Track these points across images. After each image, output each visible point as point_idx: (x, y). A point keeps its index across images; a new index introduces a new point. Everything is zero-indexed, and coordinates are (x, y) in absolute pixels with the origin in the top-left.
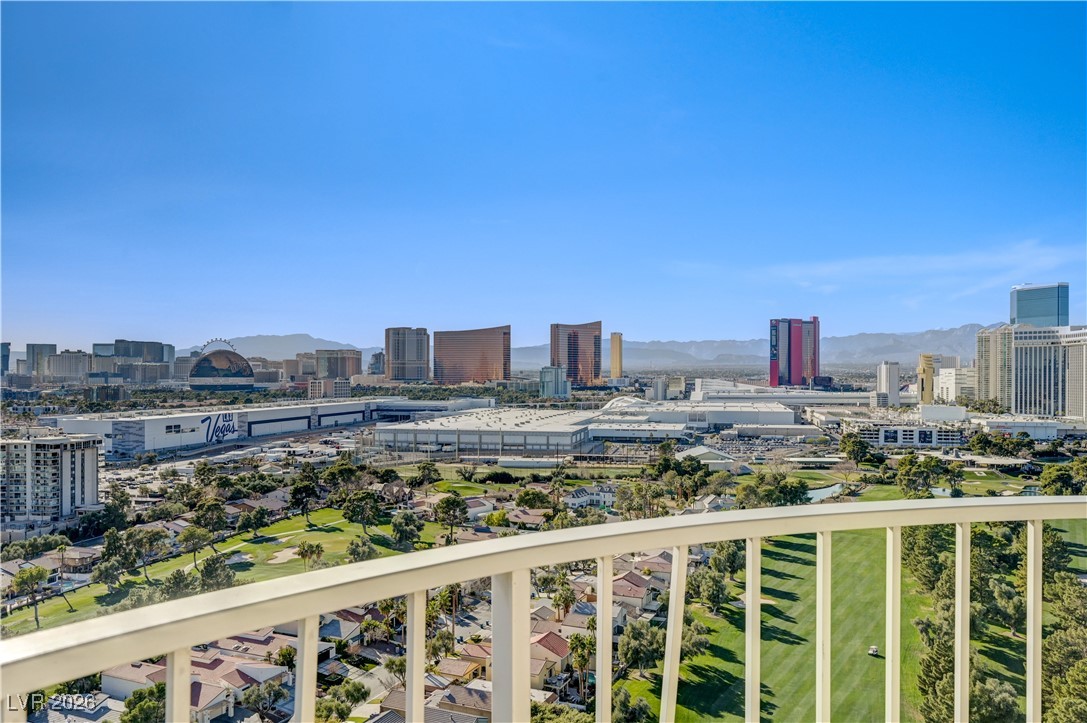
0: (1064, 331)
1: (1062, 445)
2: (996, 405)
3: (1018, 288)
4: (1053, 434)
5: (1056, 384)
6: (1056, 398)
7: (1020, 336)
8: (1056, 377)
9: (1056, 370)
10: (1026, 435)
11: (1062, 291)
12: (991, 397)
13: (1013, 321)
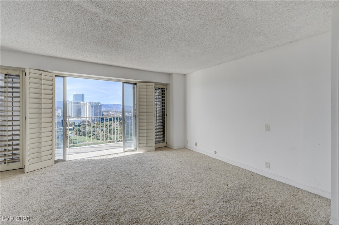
0: (82, 102)
1: (81, 123)
2: (70, 117)
3: (75, 94)
4: (80, 122)
5: (81, 112)
6: (81, 115)
7: (74, 103)
8: (81, 111)
9: (81, 110)
10: (74, 122)
11: (83, 95)
12: (69, 115)
13: (74, 100)
